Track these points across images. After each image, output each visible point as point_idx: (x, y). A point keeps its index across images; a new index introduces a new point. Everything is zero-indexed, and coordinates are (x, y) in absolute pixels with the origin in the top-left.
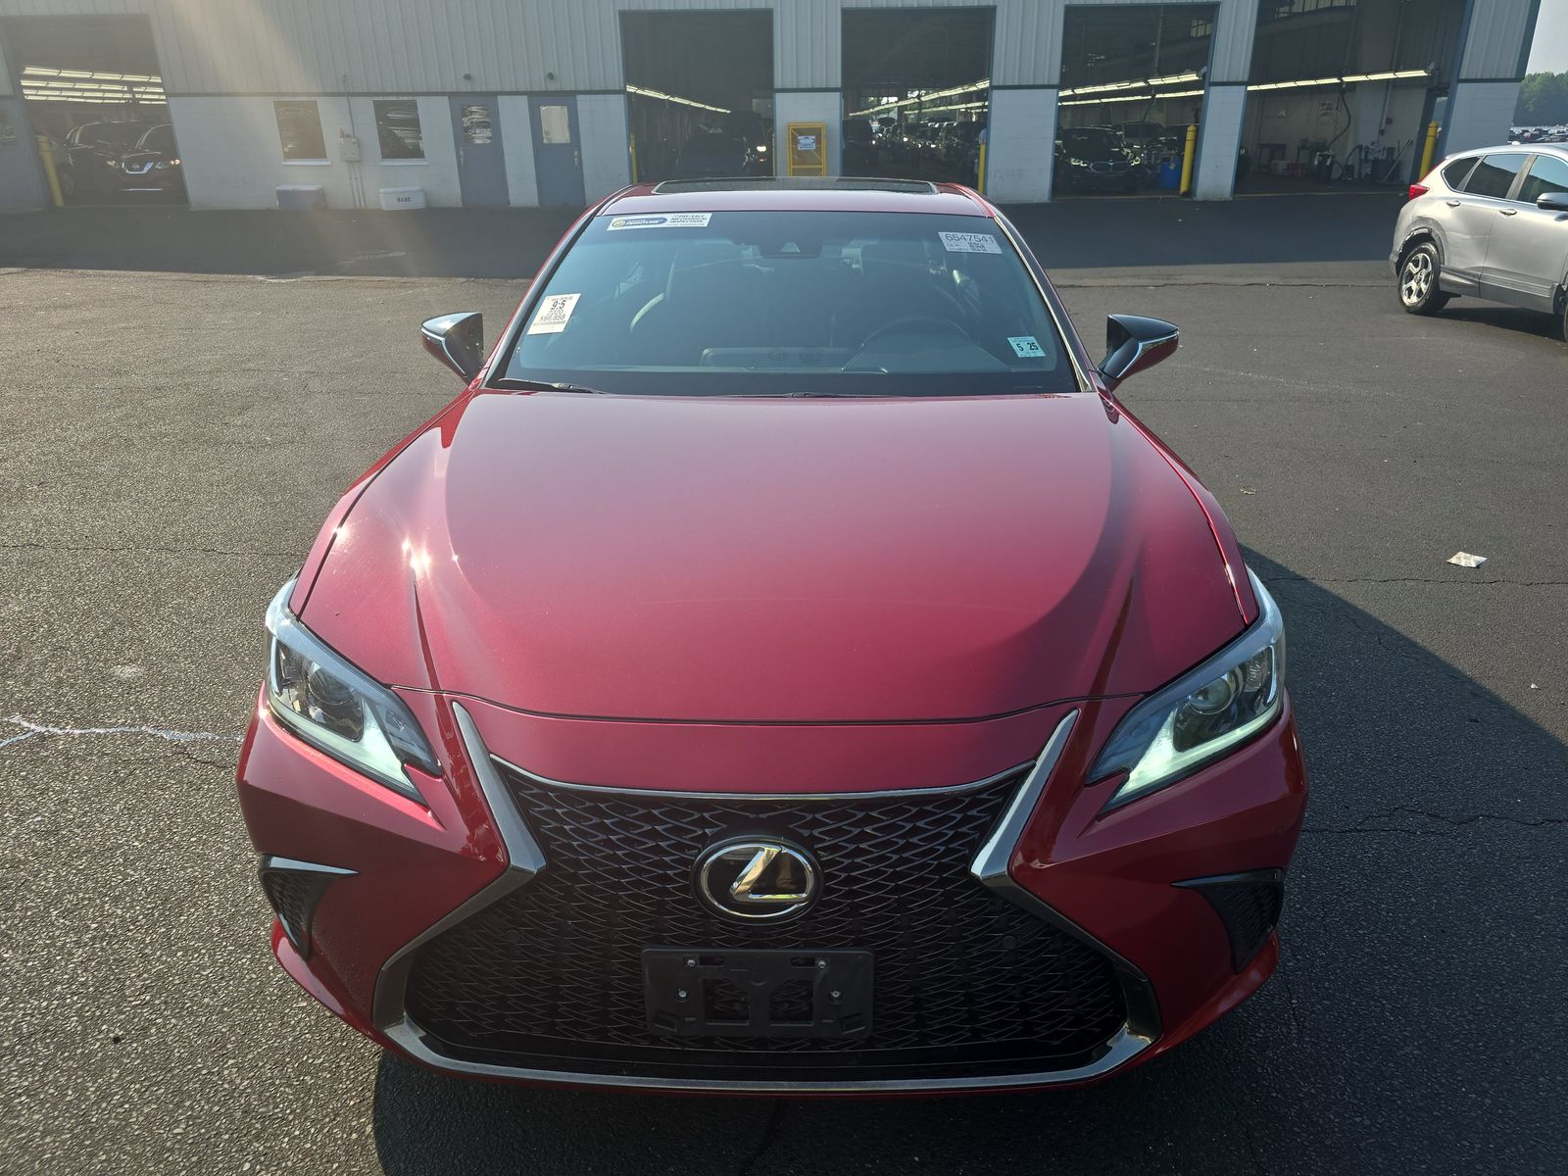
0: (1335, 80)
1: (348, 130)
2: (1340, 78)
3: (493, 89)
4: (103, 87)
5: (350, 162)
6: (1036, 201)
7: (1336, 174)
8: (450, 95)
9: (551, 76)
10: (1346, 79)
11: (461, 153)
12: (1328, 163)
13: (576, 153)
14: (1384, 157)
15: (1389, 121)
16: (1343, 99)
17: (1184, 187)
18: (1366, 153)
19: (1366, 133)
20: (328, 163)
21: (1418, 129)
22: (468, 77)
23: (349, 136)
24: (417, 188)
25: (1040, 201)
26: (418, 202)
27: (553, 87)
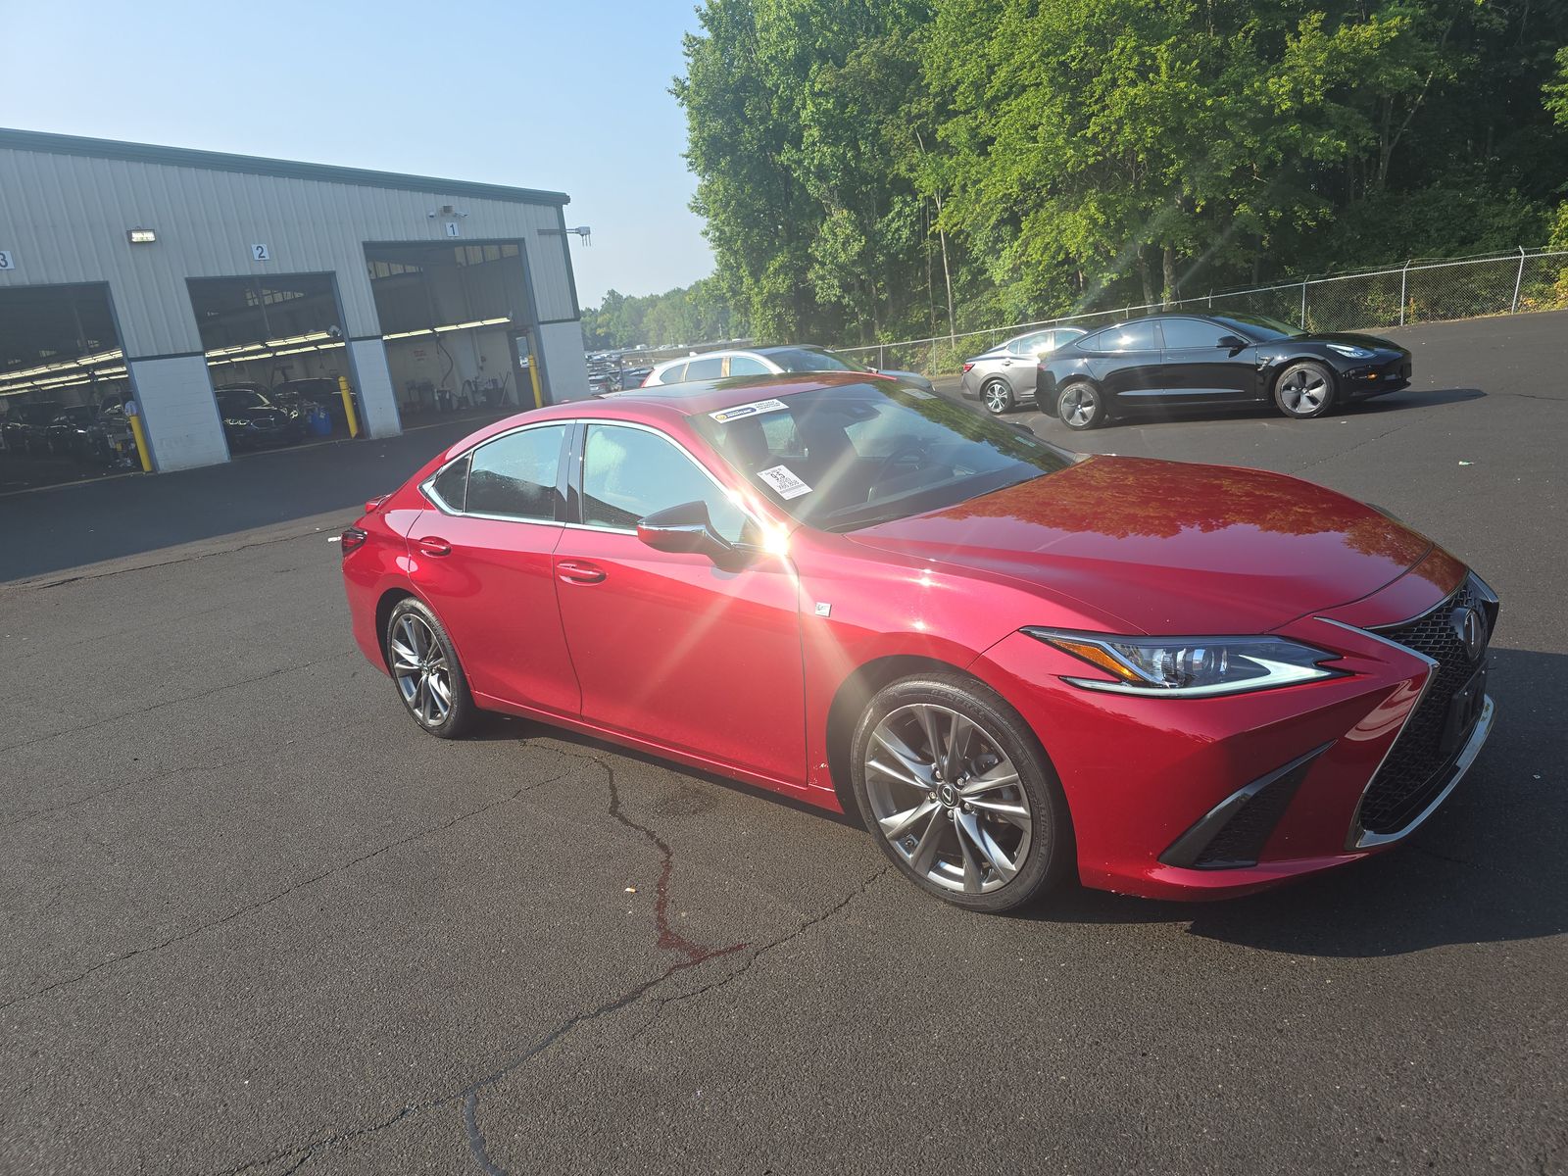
0: (428, 331)
2: (432, 329)
6: (216, 463)
7: (455, 405)
10: (438, 330)
12: (448, 396)
14: (492, 387)
15: (484, 359)
16: (441, 346)
17: (353, 431)
18: (476, 386)
19: (468, 368)
21: (511, 363)
25: (220, 462)
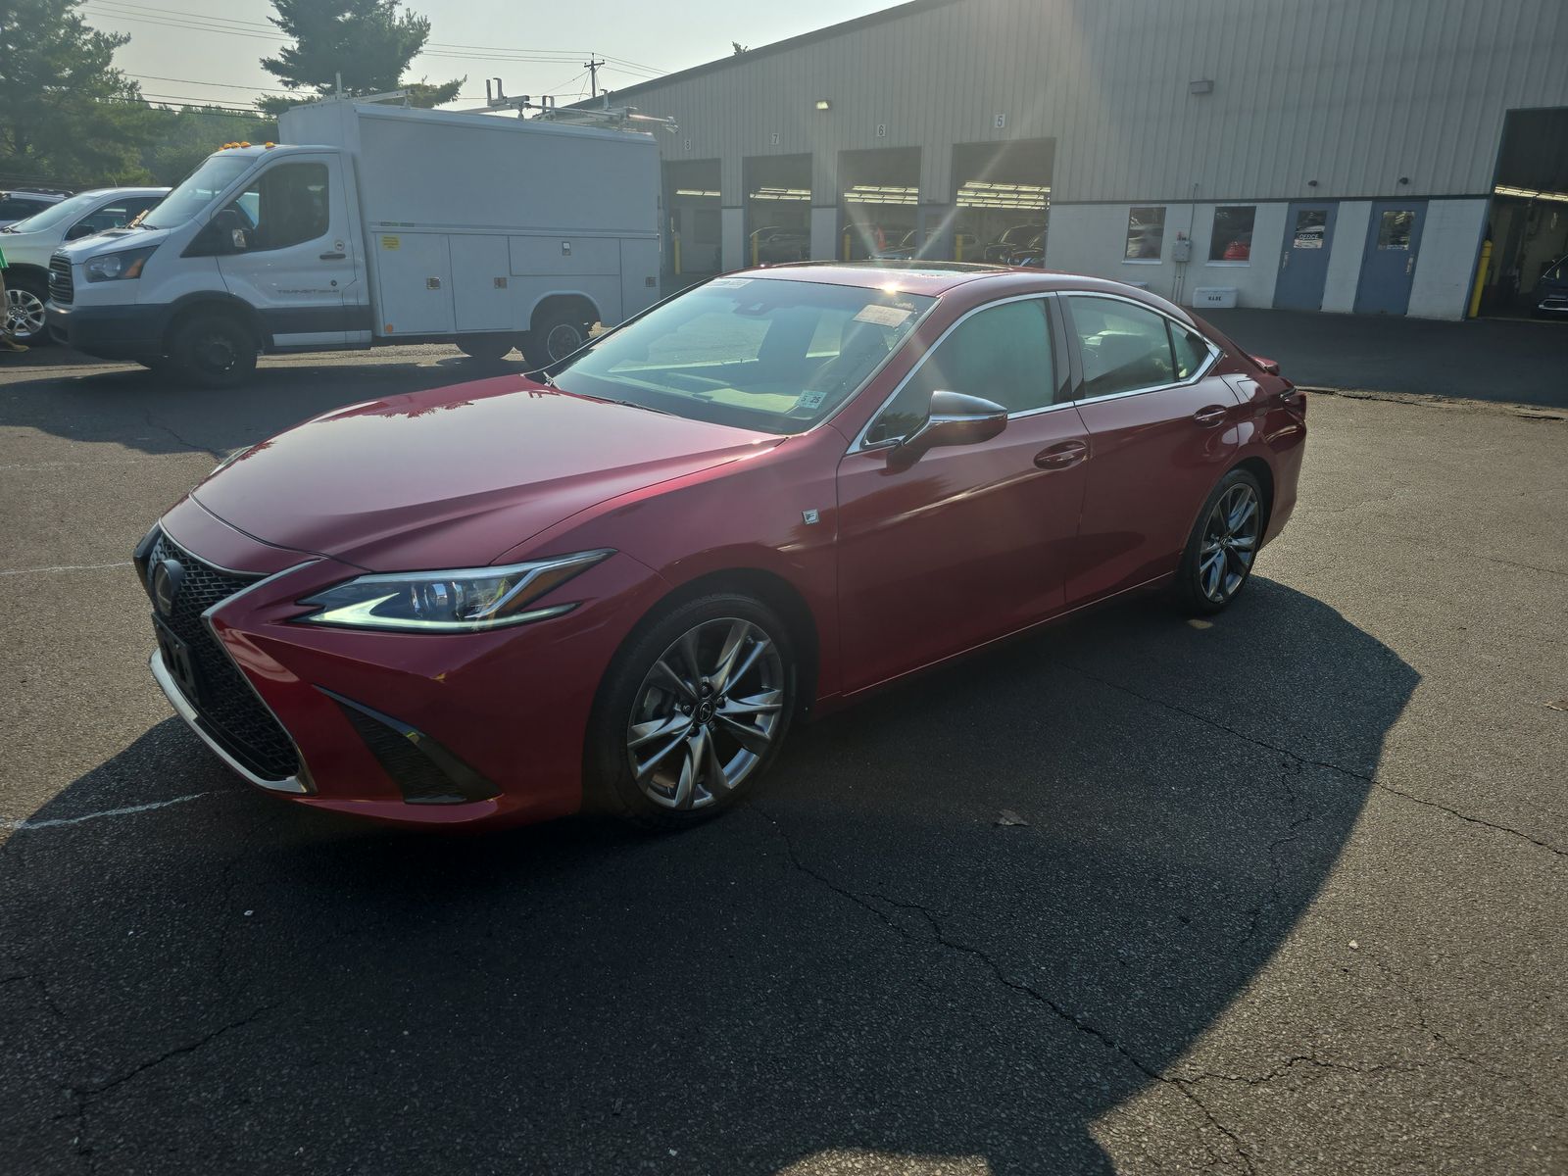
1: (1186, 234)
3: (1337, 195)
4: (1001, 196)
5: (1179, 262)
8: (1292, 201)
9: (1405, 181)
11: (1286, 257)
13: (1411, 260)
20: (1160, 263)
22: (1314, 184)
23: (1185, 239)
24: (1231, 289)
26: (1228, 302)
27: (1404, 191)
